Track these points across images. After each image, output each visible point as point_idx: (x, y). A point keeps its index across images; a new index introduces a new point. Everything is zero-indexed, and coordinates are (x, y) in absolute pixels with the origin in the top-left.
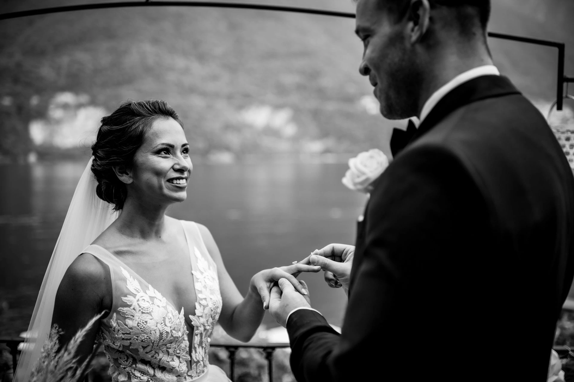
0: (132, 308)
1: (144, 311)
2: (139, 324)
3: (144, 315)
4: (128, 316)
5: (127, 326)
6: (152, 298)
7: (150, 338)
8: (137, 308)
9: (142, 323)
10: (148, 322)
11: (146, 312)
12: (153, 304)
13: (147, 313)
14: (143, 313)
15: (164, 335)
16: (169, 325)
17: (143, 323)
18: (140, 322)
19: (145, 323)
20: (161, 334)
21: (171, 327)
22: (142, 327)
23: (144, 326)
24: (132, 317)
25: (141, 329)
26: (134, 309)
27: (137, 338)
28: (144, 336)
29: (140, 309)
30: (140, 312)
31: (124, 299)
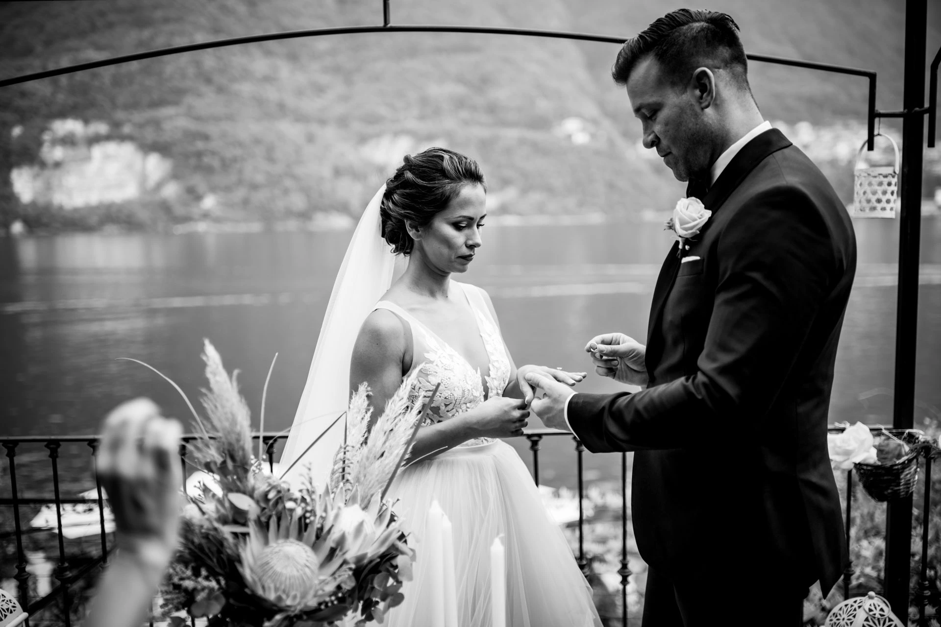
0: (435, 364)
1: (446, 368)
2: (443, 381)
3: (446, 371)
4: (431, 373)
5: (430, 383)
6: (451, 356)
7: (453, 395)
8: (439, 364)
9: (445, 379)
10: (451, 379)
11: (448, 369)
12: (453, 361)
13: (450, 370)
14: (446, 369)
15: (466, 393)
16: (470, 383)
17: (447, 379)
18: (443, 379)
19: (449, 380)
20: (464, 391)
21: (471, 385)
22: (446, 384)
23: (448, 382)
24: (435, 373)
25: (446, 386)
26: (437, 365)
27: (440, 395)
28: (448, 393)
29: (443, 365)
30: (443, 368)
31: (426, 355)
